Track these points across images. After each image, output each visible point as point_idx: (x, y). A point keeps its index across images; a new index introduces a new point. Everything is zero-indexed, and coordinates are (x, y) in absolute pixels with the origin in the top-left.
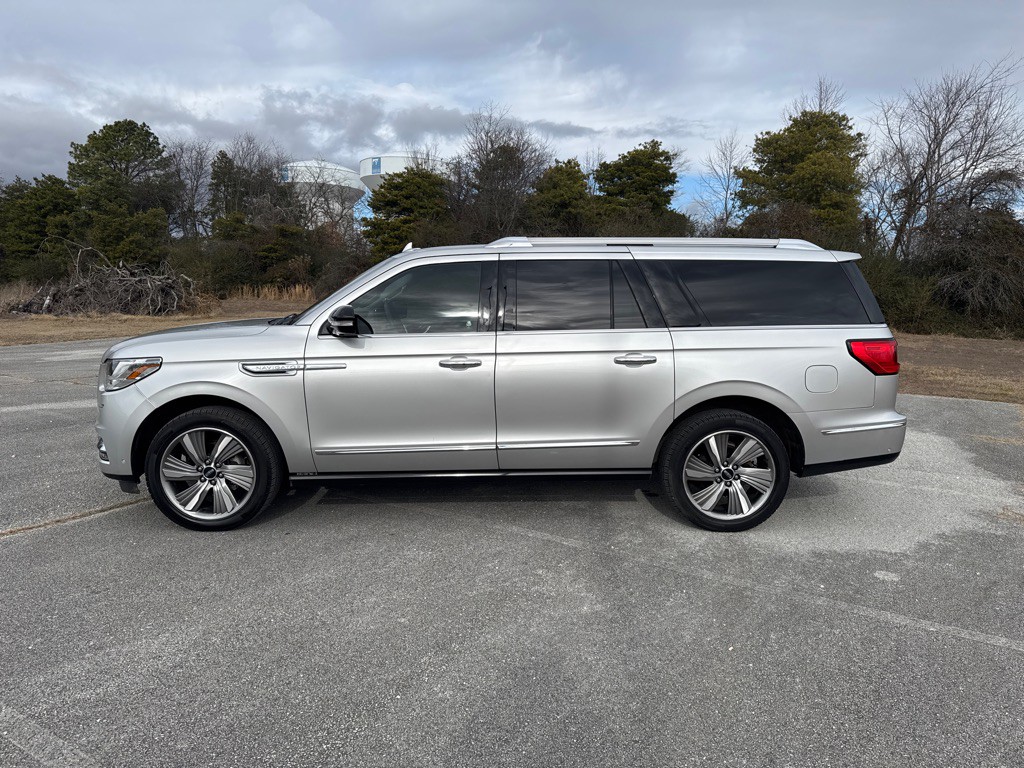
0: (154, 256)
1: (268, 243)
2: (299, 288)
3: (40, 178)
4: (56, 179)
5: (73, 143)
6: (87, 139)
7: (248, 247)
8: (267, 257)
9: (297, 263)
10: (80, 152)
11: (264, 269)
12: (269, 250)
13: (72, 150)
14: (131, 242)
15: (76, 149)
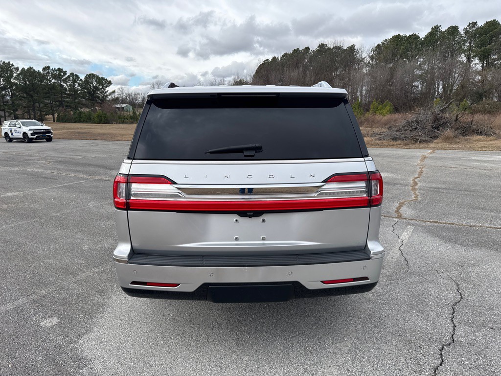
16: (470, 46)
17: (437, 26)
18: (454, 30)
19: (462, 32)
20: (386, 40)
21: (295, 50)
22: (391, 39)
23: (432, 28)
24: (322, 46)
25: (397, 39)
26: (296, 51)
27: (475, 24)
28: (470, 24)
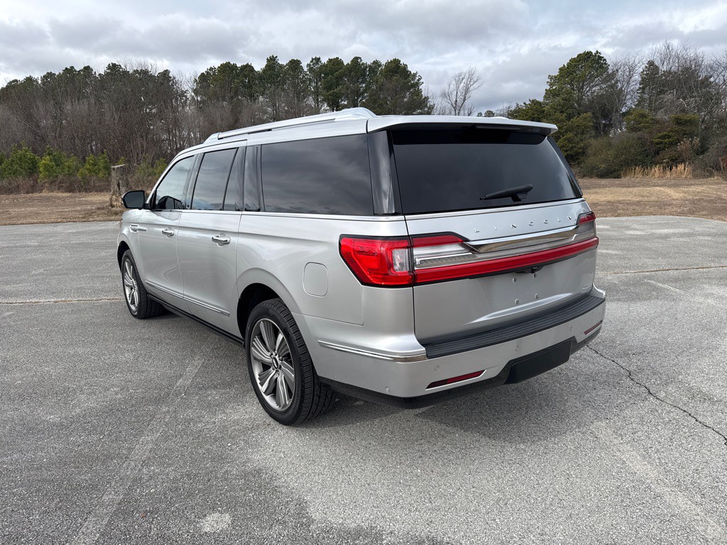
0: (580, 148)
1: (664, 131)
2: (681, 167)
3: (528, 103)
4: (537, 101)
5: (549, 76)
6: (558, 71)
7: (646, 136)
8: (661, 143)
9: (684, 145)
10: (553, 80)
11: (657, 153)
12: (664, 137)
13: (549, 80)
14: (566, 139)
15: (551, 78)
16: (317, 87)
17: (273, 56)
18: (295, 64)
19: (306, 69)
20: (211, 69)
21: (66, 69)
22: (219, 67)
23: (267, 59)
24: (113, 67)
25: (227, 68)
26: (69, 71)
27: (318, 60)
28: (313, 59)
